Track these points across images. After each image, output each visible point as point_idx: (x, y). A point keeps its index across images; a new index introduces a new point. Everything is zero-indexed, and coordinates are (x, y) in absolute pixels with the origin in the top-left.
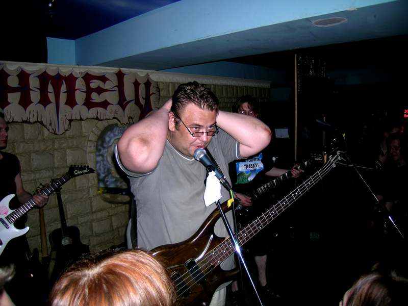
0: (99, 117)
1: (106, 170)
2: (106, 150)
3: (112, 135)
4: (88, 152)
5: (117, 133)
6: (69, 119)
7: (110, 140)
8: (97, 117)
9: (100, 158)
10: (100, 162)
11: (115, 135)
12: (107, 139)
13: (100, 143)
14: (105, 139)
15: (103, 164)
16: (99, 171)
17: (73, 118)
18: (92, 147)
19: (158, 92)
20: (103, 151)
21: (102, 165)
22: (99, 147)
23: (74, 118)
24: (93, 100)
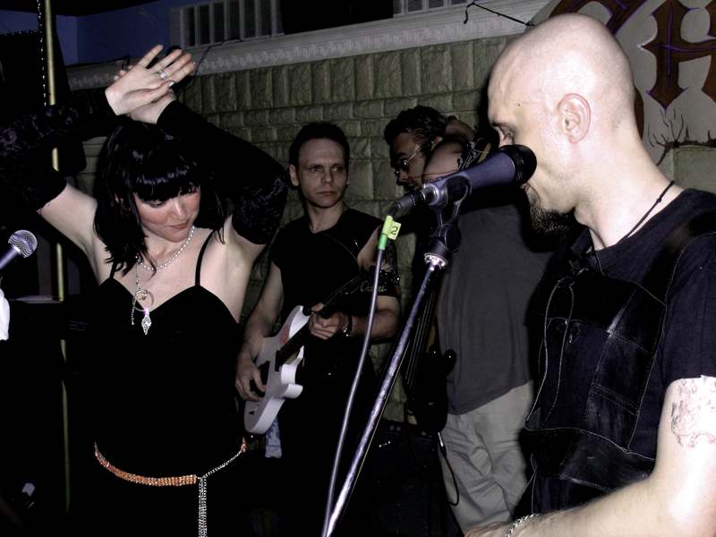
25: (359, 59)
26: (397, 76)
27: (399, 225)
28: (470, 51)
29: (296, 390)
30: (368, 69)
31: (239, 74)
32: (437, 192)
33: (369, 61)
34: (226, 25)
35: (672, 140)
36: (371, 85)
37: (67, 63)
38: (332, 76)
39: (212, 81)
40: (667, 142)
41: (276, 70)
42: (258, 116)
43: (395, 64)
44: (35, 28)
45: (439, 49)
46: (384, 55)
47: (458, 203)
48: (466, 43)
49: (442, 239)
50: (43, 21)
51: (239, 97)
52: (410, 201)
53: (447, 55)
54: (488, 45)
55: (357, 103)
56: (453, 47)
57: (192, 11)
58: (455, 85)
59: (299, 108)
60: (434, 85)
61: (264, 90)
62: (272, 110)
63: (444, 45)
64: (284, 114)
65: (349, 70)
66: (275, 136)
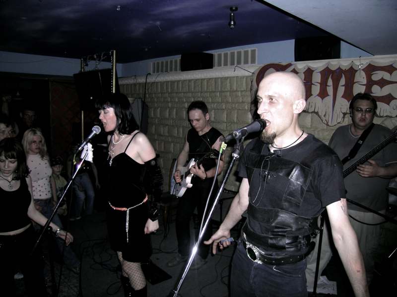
6: (343, 112)
24: (373, 93)
25: (202, 80)
26: (213, 85)
27: (226, 145)
28: (235, 80)
29: (190, 185)
30: (205, 83)
31: (167, 82)
32: (237, 134)
33: (206, 80)
34: (164, 68)
36: (206, 87)
37: (118, 77)
38: (195, 84)
39: (159, 84)
41: (178, 81)
42: (172, 94)
43: (213, 82)
44: (110, 67)
45: (226, 78)
46: (210, 79)
47: (243, 137)
48: (234, 77)
49: (238, 149)
50: (113, 65)
51: (167, 88)
52: (230, 137)
53: (229, 80)
54: (241, 78)
55: (201, 92)
56: (230, 78)
57: (154, 63)
58: (231, 89)
59: (184, 93)
60: (225, 89)
61: (174, 87)
62: (177, 93)
63: (228, 77)
64: (180, 94)
65: (200, 83)
66: (177, 100)
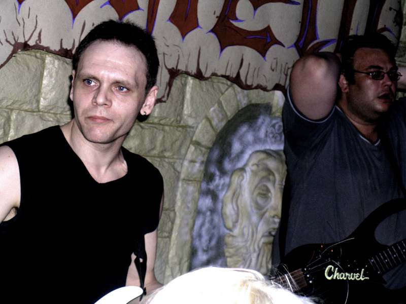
0: (243, 78)
1: (213, 243)
2: (226, 180)
3: (250, 137)
4: (182, 176)
5: (262, 133)
6: (170, 67)
7: (242, 152)
8: (238, 75)
9: (206, 202)
10: (204, 214)
11: (257, 140)
12: (236, 147)
13: (216, 154)
14: (230, 145)
15: (212, 221)
16: (197, 243)
17: (179, 68)
18: (197, 165)
19: (397, 27)
20: (218, 181)
21: (207, 225)
22: (213, 169)
23: (182, 67)
24: (236, 19)
35: (21, 40)
40: (16, 42)
